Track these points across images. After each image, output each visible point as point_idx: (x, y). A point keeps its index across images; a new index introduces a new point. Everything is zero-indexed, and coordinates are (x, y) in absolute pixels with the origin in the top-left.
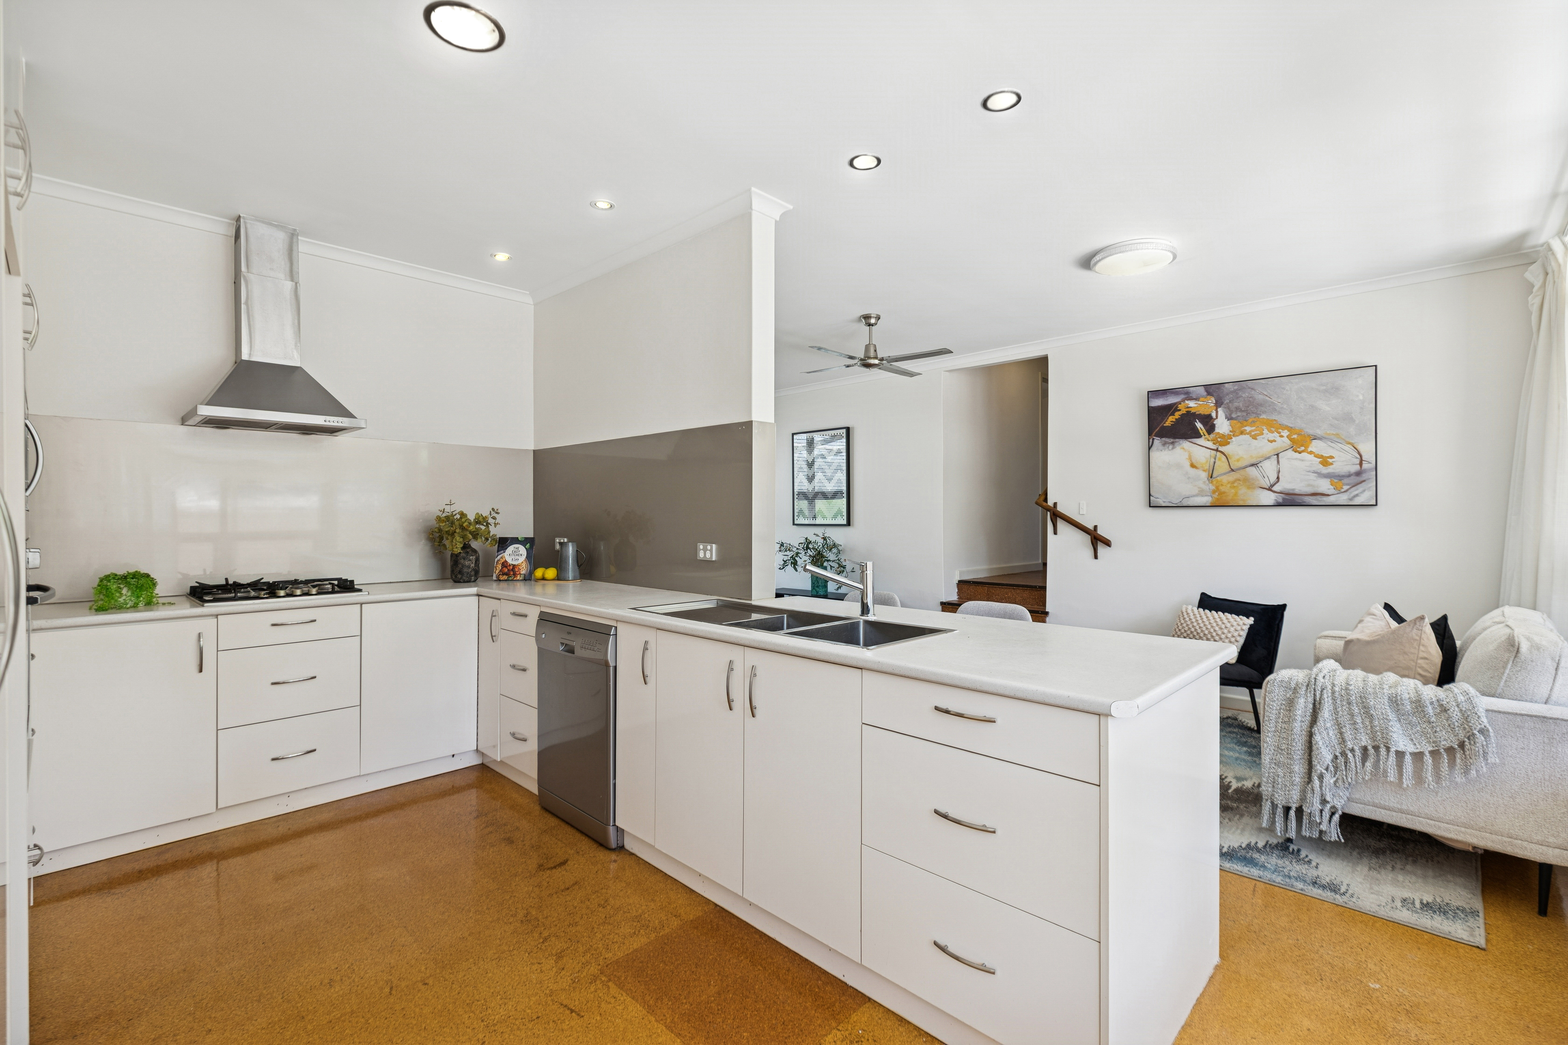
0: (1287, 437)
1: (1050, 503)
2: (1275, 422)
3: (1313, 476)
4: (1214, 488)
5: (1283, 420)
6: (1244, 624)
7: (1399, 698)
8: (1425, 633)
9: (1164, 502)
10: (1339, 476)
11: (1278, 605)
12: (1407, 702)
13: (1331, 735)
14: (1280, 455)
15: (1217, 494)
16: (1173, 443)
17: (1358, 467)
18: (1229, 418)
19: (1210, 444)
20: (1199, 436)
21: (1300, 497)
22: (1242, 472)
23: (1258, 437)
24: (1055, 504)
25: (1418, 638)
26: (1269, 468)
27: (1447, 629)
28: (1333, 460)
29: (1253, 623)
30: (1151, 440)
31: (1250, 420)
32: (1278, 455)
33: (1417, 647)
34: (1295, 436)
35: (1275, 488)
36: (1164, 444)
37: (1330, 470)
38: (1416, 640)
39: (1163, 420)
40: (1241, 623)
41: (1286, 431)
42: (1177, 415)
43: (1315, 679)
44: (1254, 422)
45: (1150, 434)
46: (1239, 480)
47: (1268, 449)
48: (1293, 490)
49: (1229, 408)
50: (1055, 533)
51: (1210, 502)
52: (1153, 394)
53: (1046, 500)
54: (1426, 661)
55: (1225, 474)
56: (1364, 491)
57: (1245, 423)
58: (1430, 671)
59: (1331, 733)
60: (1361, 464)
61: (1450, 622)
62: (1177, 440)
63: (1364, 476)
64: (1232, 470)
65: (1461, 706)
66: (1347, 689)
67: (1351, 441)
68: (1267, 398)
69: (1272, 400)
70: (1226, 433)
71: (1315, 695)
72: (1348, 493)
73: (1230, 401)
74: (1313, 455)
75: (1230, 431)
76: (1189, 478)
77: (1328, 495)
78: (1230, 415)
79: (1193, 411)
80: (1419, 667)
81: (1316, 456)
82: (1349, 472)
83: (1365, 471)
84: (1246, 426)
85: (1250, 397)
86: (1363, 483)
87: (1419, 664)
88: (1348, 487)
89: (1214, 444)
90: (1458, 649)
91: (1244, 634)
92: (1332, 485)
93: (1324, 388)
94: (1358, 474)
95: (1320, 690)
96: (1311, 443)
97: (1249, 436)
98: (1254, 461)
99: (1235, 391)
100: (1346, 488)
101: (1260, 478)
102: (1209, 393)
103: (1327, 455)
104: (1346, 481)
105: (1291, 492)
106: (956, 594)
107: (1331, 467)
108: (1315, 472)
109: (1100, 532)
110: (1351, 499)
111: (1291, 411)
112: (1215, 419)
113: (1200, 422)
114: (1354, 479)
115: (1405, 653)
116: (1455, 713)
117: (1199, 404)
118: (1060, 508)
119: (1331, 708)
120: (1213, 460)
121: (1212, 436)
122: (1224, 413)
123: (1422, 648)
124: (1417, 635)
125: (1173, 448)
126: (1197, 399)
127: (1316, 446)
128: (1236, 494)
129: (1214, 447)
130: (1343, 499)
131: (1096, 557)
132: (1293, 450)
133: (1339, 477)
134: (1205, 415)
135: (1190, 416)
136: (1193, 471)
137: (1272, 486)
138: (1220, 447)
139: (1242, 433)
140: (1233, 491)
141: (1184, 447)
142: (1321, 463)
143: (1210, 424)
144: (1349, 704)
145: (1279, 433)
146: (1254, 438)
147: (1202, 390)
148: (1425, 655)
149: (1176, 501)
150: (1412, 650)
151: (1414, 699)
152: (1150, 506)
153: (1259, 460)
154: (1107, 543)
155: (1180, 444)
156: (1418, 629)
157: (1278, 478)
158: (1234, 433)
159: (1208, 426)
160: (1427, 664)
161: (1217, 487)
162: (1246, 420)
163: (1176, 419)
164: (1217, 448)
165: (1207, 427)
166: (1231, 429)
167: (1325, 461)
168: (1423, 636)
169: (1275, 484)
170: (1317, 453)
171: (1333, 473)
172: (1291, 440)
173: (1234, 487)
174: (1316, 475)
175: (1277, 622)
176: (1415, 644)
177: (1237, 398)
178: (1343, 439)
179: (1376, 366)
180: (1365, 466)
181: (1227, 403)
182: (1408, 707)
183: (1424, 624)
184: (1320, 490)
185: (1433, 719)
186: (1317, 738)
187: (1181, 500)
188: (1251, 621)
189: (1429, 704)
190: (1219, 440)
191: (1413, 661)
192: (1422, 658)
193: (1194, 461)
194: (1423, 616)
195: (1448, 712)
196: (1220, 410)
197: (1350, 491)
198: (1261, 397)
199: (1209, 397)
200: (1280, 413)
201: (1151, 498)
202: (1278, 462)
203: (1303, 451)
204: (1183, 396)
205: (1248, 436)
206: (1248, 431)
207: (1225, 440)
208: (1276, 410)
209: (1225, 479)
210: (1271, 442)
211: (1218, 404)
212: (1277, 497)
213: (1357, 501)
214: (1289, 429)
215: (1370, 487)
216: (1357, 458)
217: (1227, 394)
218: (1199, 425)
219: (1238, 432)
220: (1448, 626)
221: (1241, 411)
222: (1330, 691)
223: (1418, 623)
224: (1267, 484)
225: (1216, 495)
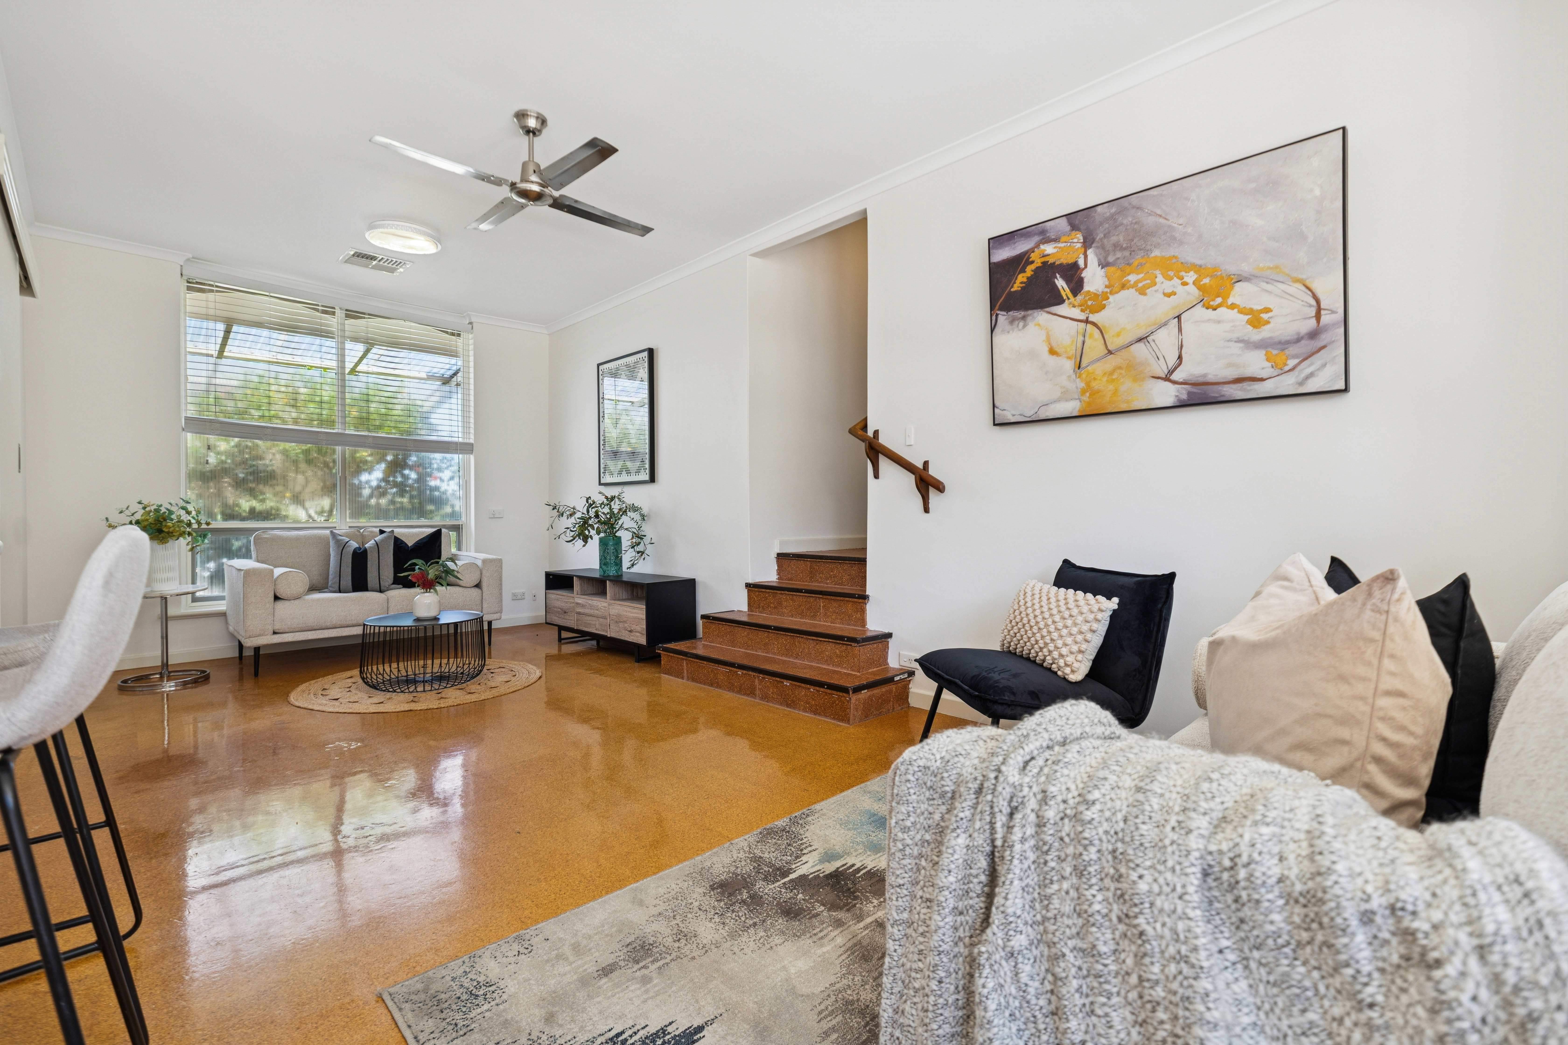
0: (1194, 283)
1: (870, 433)
2: (1174, 260)
3: (1236, 348)
4: (1083, 385)
5: (1188, 255)
6: (1100, 610)
7: (1242, 874)
8: (1396, 620)
9: (1014, 415)
10: (1280, 343)
11: (1163, 575)
12: (1271, 897)
13: (1024, 978)
14: (1183, 317)
15: (1088, 394)
16: (1024, 318)
17: (1313, 322)
18: (1104, 265)
19: (1076, 313)
20: (1060, 301)
21: (1215, 387)
22: (1124, 353)
23: (1148, 291)
24: (876, 433)
25: (1377, 635)
26: (1166, 340)
27: (1468, 612)
28: (1270, 314)
29: (1116, 607)
30: (994, 318)
31: (1136, 263)
32: (1179, 317)
33: (1375, 662)
34: (1206, 281)
35: (1175, 376)
36: (1012, 322)
37: (1265, 333)
38: (1373, 641)
39: (1009, 281)
40: (1095, 608)
41: (1192, 273)
42: (1029, 270)
43: (999, 771)
44: (1141, 265)
45: (992, 308)
46: (1120, 368)
47: (1164, 307)
48: (1205, 375)
49: (1103, 247)
50: (876, 476)
51: (1077, 409)
52: (996, 242)
53: (865, 427)
54: (1401, 701)
55: (1098, 360)
56: (1324, 365)
57: (1128, 269)
58: (1413, 728)
59: (1026, 969)
60: (1318, 316)
61: (1475, 593)
62: (1030, 312)
63: (1324, 339)
64: (1110, 352)
65: (1495, 958)
66: (1076, 817)
67: (1301, 276)
68: (1162, 221)
69: (1169, 223)
70: (1100, 290)
71: (992, 824)
72: (1296, 372)
73: (1105, 235)
74: (1236, 310)
75: (1106, 287)
76: (1047, 373)
77: (1262, 380)
78: (1106, 258)
79: (1051, 260)
80: (1383, 719)
81: (1241, 312)
82: (1298, 334)
83: (1326, 329)
84: (1129, 275)
85: (1136, 223)
86: (1322, 352)
87: (1381, 709)
88: (1296, 361)
89: (1082, 311)
90: (1498, 662)
91: (1102, 628)
92: (1268, 360)
93: (1253, 185)
94: (1313, 335)
95: (1006, 810)
96: (1232, 288)
97: (1134, 290)
98: (1141, 333)
99: (1112, 217)
100: (1292, 363)
101: (1152, 361)
102: (1074, 227)
103: (1260, 308)
104: (1293, 350)
105: (1201, 380)
106: (775, 573)
107: (1267, 327)
108: (1239, 341)
109: (933, 471)
110: (1301, 384)
111: (1200, 236)
112: (1084, 269)
113: (1061, 277)
114: (1307, 346)
115: (1342, 678)
116: (1470, 987)
117: (1060, 248)
118: (883, 440)
119: (1033, 879)
120: (1081, 338)
121: (1079, 297)
122: (1097, 256)
123: (1387, 664)
124: (1374, 627)
125: (1024, 326)
126: (1056, 240)
127: (1241, 294)
128: (1116, 392)
129: (1082, 316)
130: (1287, 384)
131: (926, 510)
132: (1203, 306)
133: (1283, 345)
134: (1068, 265)
135: (1048, 269)
136: (1052, 361)
137: (1171, 372)
138: (1091, 315)
139: (1123, 287)
140: (1111, 387)
141: (1041, 322)
142: (1249, 322)
143: (1076, 279)
144: (1080, 872)
145: (1181, 278)
146: (1142, 292)
147: (1064, 221)
148: (1397, 684)
149: (1029, 413)
150: (1361, 670)
151: (1299, 887)
152: (995, 425)
153: (1150, 329)
154: (940, 487)
155: (1034, 318)
156: (1376, 610)
157: (1180, 357)
158: (1113, 288)
159: (1074, 282)
160: (1404, 709)
161: (1088, 384)
162: (1129, 264)
163: (1028, 278)
164: (1087, 318)
165: (1072, 285)
166: (1107, 283)
167: (1256, 319)
168: (1391, 629)
169: (1176, 368)
170: (1242, 306)
171: (1270, 338)
172: (1200, 288)
173: (1113, 380)
174: (1241, 345)
175: (1160, 606)
176: (1370, 652)
177: (1116, 227)
178: (1288, 275)
179: (1344, 129)
180: (1326, 318)
181: (1101, 239)
182: (1276, 917)
183: (1396, 596)
184: (1249, 372)
185: (1373, 993)
186: (985, 983)
187: (1036, 410)
188: (1114, 603)
189: (1354, 923)
190: (1090, 303)
191: (1363, 699)
192: (1388, 693)
193: (1054, 344)
194: (1392, 572)
195: (1437, 974)
196: (1090, 252)
197: (1299, 368)
198: (1151, 220)
199: (1074, 233)
200: (1181, 243)
201: (996, 410)
202: (1180, 330)
203: (1219, 306)
204: (1036, 239)
205: (1132, 291)
206: (1132, 283)
207: (1098, 303)
208: (1175, 239)
209: (1099, 369)
210: (1168, 295)
211: (1087, 243)
212: (1178, 391)
213: (1312, 386)
214: (1197, 268)
215: (1335, 357)
216: (1311, 306)
217: (1101, 224)
218: (1060, 283)
219: (1117, 285)
220: (1472, 605)
221: (1122, 249)
222: (1032, 817)
223: (1377, 593)
224: (1162, 371)
225: (1086, 398)
